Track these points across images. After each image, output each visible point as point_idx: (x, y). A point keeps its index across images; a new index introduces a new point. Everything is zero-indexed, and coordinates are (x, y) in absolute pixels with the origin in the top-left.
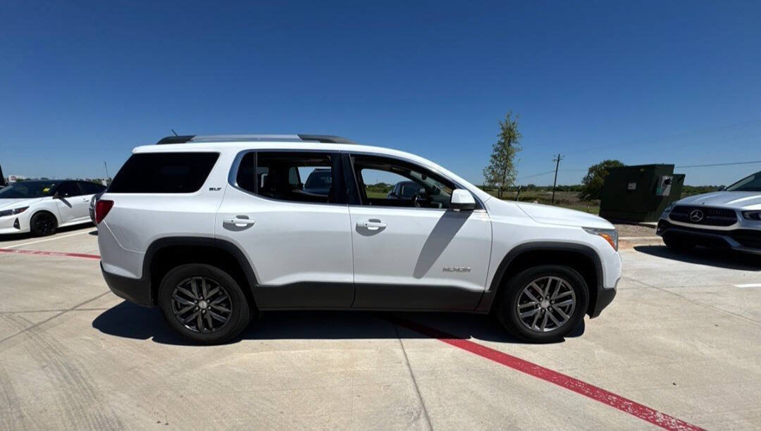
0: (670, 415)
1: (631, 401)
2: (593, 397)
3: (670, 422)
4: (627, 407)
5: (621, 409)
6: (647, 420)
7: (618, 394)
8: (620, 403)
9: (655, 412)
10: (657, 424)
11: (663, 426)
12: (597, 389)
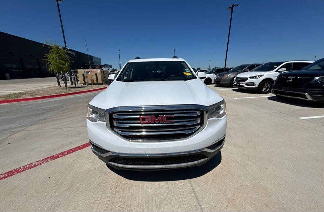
0: (46, 163)
1: (60, 157)
2: (71, 149)
3: (45, 161)
4: (60, 155)
5: (61, 153)
6: (52, 156)
7: (66, 156)
8: (63, 154)
9: (51, 160)
10: (49, 158)
11: (47, 158)
12: (72, 152)
